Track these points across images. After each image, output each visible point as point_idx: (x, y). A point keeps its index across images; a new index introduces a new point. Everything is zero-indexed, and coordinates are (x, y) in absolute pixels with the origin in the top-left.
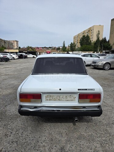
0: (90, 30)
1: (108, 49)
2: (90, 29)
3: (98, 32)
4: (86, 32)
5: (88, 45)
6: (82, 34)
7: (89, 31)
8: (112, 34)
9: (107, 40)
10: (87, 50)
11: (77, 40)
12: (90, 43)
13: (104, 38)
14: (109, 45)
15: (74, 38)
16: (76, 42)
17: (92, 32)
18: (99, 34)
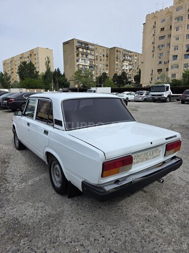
0: (32, 53)
1: (65, 87)
2: (32, 51)
3: (47, 58)
4: (26, 56)
5: (34, 78)
6: (19, 59)
7: (31, 55)
8: (67, 64)
9: (62, 73)
10: (34, 86)
11: (10, 69)
12: (36, 76)
13: (57, 69)
14: (66, 81)
15: (4, 64)
16: (10, 72)
17: (36, 57)
18: (49, 62)
